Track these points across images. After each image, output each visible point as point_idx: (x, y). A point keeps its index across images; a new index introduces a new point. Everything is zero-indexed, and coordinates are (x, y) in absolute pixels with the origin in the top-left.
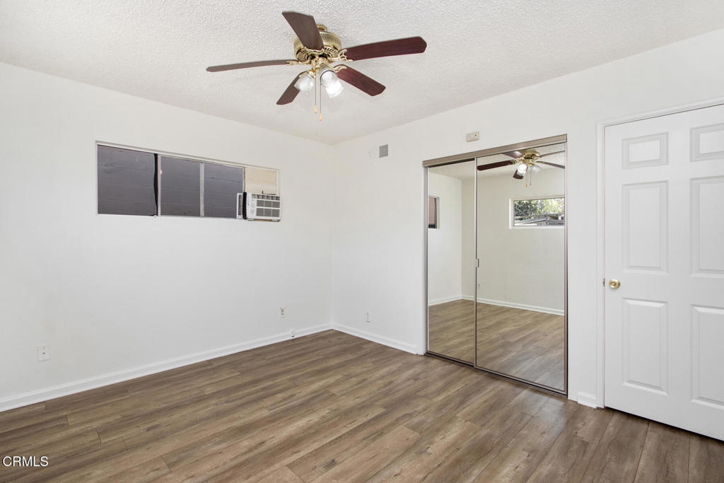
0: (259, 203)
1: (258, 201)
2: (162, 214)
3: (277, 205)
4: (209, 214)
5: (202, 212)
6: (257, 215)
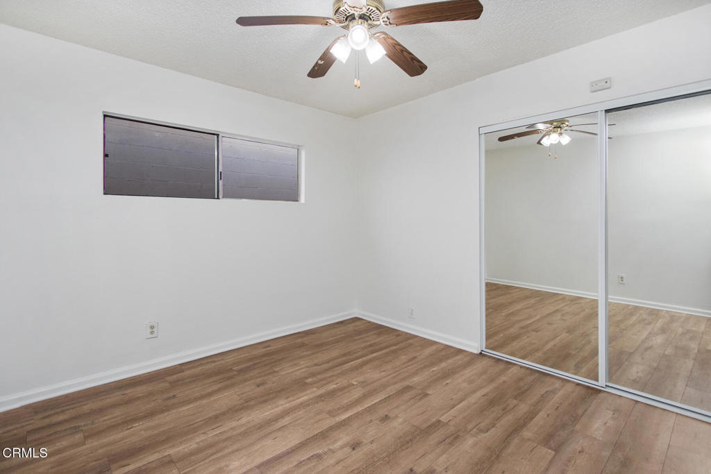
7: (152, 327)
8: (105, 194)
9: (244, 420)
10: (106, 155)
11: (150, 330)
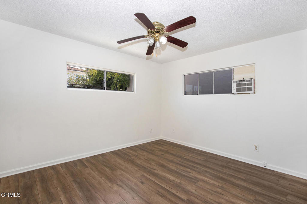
0: (237, 85)
1: (236, 84)
2: (199, 94)
3: (251, 84)
4: (216, 93)
5: (214, 93)
6: (237, 91)
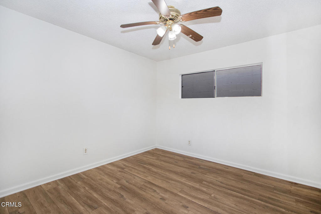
7: (189, 141)
8: (182, 98)
9: (170, 175)
10: (182, 87)
11: (188, 142)
